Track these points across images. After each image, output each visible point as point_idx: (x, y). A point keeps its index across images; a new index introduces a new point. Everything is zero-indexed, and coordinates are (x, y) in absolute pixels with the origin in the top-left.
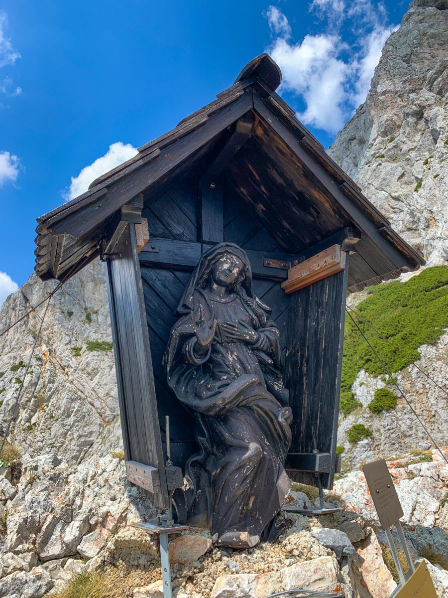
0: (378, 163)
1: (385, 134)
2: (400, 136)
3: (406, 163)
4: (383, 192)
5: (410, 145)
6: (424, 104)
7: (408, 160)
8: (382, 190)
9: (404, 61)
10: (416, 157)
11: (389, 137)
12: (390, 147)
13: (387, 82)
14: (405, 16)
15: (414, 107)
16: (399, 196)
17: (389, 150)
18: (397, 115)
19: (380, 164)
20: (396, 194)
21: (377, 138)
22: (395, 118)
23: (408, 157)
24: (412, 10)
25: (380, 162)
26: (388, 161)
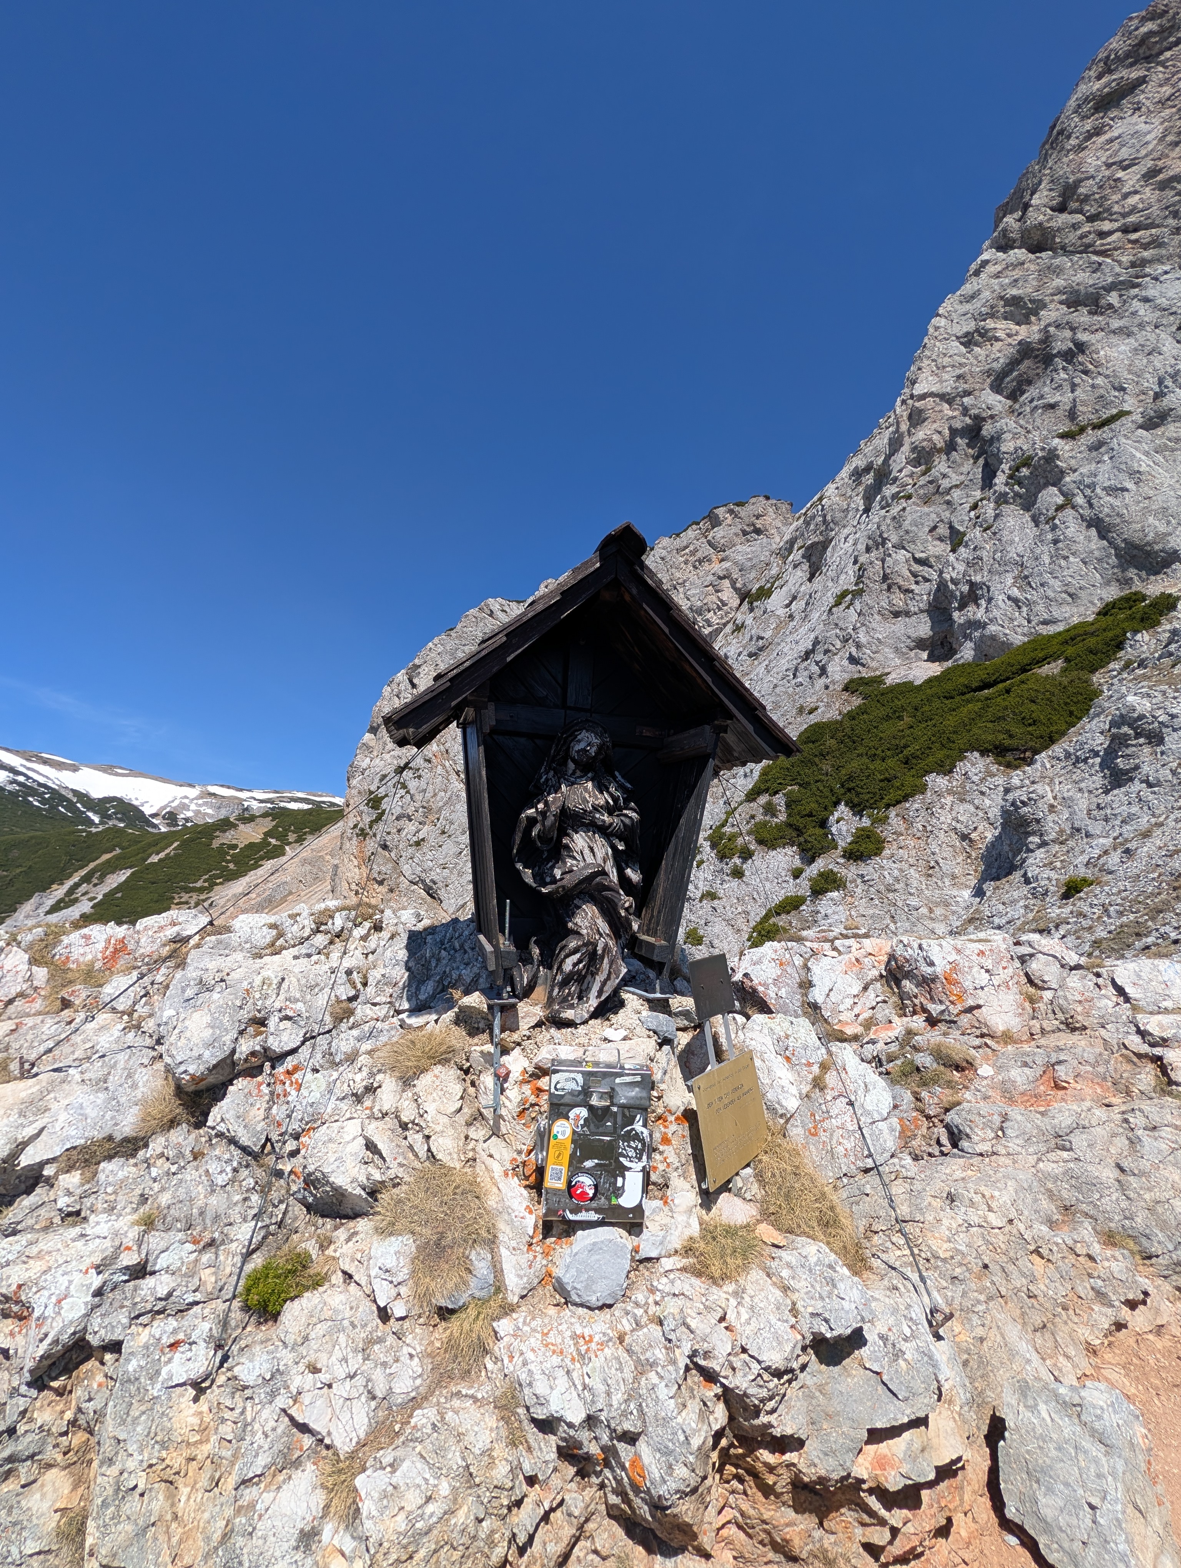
0: (901, 507)
1: (916, 462)
2: (941, 465)
3: (945, 507)
4: (903, 552)
5: (955, 479)
6: (984, 415)
7: (948, 503)
8: (904, 548)
9: (961, 343)
10: (961, 499)
11: (923, 467)
12: (921, 483)
13: (930, 378)
14: (973, 267)
15: (967, 418)
16: (927, 559)
17: (921, 487)
18: (940, 433)
19: (904, 509)
20: (923, 555)
21: (904, 467)
22: (936, 437)
23: (948, 497)
24: (985, 256)
25: (905, 505)
26: (918, 505)
